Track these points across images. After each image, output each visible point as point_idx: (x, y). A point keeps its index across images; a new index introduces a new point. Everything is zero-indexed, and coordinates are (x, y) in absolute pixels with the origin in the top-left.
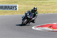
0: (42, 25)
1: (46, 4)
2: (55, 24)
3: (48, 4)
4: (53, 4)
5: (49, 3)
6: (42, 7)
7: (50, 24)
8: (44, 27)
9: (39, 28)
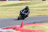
0: (7, 27)
1: (10, 10)
2: (18, 26)
3: (12, 10)
4: (17, 9)
5: (13, 8)
6: (7, 12)
7: (14, 26)
8: (9, 29)
9: (5, 30)
